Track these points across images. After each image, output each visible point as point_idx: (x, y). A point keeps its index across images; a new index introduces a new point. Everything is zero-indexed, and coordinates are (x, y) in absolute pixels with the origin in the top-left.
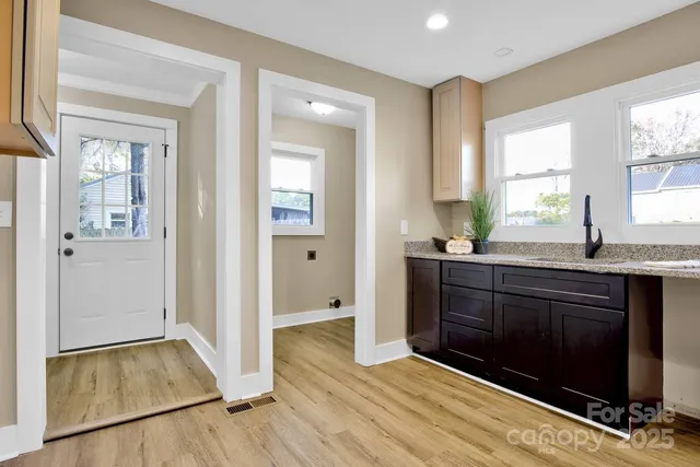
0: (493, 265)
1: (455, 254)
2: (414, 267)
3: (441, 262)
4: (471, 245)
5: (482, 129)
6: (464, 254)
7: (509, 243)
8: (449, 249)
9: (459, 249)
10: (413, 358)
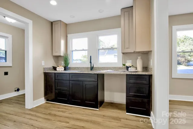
0: (69, 73)
1: (59, 71)
2: (47, 75)
3: (55, 73)
4: (64, 68)
5: (67, 36)
6: (62, 71)
7: (74, 67)
8: (57, 69)
9: (60, 69)
10: (46, 103)
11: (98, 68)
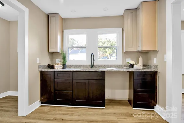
0: (73, 72)
1: (57, 69)
2: (43, 74)
3: (54, 72)
4: (62, 66)
5: (63, 32)
6: (60, 69)
7: (71, 65)
8: (55, 67)
9: (58, 67)
10: (42, 106)
11: (98, 65)
